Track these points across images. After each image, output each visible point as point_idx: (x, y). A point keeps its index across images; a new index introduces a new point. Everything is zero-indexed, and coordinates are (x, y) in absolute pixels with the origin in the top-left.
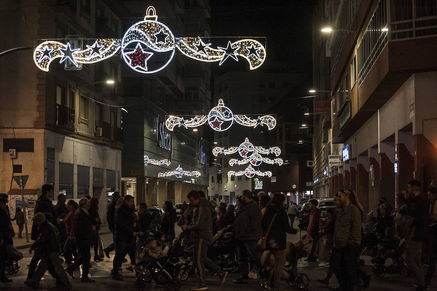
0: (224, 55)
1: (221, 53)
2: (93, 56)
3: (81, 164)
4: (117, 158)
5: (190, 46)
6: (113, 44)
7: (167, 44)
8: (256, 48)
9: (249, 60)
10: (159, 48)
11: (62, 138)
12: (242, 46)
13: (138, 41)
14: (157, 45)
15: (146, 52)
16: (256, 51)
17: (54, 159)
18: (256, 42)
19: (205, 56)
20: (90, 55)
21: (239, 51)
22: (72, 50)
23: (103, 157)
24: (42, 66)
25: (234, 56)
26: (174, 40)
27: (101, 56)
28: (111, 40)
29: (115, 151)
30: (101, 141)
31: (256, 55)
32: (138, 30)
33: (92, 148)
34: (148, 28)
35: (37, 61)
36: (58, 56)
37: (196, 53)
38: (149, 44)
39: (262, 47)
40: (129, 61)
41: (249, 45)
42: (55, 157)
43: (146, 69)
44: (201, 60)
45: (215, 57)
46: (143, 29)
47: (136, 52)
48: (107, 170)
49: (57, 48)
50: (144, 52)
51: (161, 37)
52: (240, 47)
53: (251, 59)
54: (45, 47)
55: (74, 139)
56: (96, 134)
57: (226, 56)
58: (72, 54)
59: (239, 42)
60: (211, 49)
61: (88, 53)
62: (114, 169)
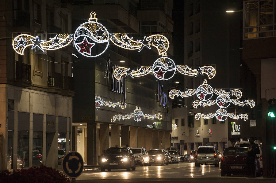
0: (141, 45)
1: (140, 44)
2: (54, 45)
3: (36, 112)
4: (68, 105)
5: (119, 39)
6: (68, 37)
7: (104, 38)
8: (163, 41)
9: (158, 48)
10: (99, 40)
11: (20, 90)
12: (153, 39)
13: (85, 35)
14: (97, 38)
15: (90, 43)
16: (163, 43)
17: (14, 109)
18: (163, 36)
19: (129, 46)
20: (52, 45)
21: (151, 43)
22: (40, 41)
23: (55, 104)
24: (19, 51)
25: (148, 46)
26: (108, 35)
27: (60, 45)
28: (67, 35)
29: (66, 98)
30: (54, 91)
31: (163, 45)
32: (85, 28)
33: (45, 97)
34: (91, 27)
35: (15, 48)
36: (30, 45)
37: (123, 44)
38: (92, 38)
39: (167, 40)
40: (79, 49)
41: (158, 38)
42: (15, 107)
43: (90, 54)
44: (126, 48)
45: (135, 46)
46: (88, 27)
47: (83, 43)
48: (59, 116)
49: (29, 39)
50: (89, 43)
51: (100, 33)
52: (152, 40)
53: (159, 47)
54: (21, 38)
55: (30, 90)
56: (48, 84)
57: (143, 46)
58: (40, 43)
59: (151, 36)
60: (133, 41)
61: (51, 43)
62: (65, 115)
